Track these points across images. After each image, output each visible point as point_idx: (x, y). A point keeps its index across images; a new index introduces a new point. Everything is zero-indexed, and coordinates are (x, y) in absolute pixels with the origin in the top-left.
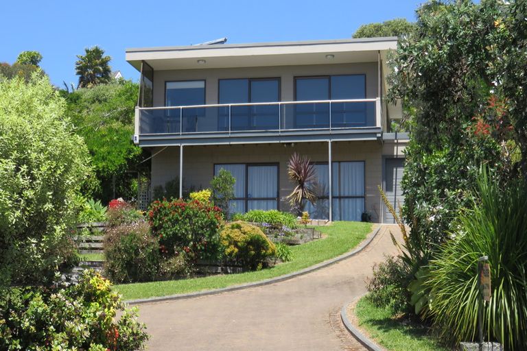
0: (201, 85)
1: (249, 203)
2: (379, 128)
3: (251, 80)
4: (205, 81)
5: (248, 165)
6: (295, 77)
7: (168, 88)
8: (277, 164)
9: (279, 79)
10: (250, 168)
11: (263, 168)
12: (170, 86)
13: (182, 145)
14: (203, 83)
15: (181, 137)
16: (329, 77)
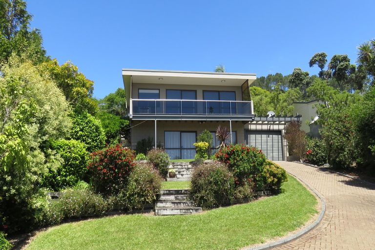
0: (157, 92)
1: (182, 150)
2: (253, 115)
3: (181, 90)
4: (159, 90)
5: (181, 132)
6: (203, 91)
7: (140, 92)
8: (196, 132)
9: (196, 91)
10: (182, 133)
11: (188, 134)
12: (141, 91)
13: (156, 120)
14: (158, 91)
15: (156, 115)
16: (219, 92)
